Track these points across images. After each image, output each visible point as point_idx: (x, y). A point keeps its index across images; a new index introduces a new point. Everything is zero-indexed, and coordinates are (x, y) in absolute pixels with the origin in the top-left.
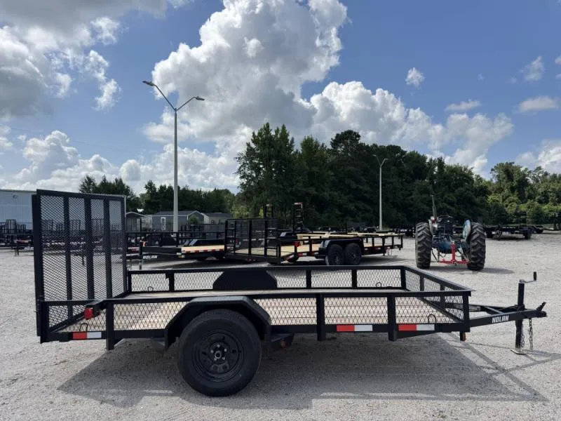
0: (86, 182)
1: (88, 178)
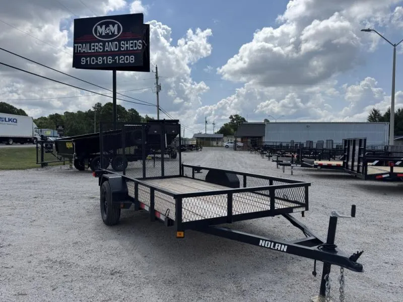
0: (373, 113)
1: (374, 110)
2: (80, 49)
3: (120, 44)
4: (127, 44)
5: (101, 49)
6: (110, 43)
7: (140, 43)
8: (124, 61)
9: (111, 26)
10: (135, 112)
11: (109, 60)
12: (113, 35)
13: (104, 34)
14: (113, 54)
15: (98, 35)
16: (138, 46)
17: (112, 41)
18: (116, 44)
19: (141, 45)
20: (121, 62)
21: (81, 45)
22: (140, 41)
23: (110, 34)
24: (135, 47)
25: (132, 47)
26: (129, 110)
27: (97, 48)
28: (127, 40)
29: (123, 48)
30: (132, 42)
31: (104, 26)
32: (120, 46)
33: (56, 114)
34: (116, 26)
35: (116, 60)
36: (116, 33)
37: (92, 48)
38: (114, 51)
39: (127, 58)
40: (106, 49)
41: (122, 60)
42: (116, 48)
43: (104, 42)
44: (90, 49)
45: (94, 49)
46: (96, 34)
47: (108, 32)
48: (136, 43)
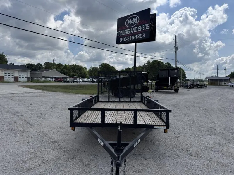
2: (120, 34)
3: (138, 28)
4: (141, 27)
5: (129, 32)
6: (133, 28)
7: (148, 25)
8: (140, 37)
9: (134, 19)
10: (169, 64)
11: (132, 38)
12: (135, 23)
13: (130, 24)
14: (134, 34)
15: (128, 25)
16: (147, 27)
17: (134, 27)
18: (136, 28)
19: (148, 26)
20: (138, 38)
21: (120, 32)
22: (148, 24)
23: (133, 23)
24: (146, 28)
25: (144, 28)
26: (165, 63)
27: (127, 32)
28: (141, 25)
29: (139, 30)
30: (144, 25)
31: (130, 20)
32: (138, 29)
33: (128, 68)
34: (136, 18)
35: (136, 37)
36: (136, 22)
37: (125, 32)
38: (135, 32)
39: (141, 35)
40: (131, 32)
41: (139, 36)
42: (136, 31)
43: (130, 28)
44: (124, 34)
45: (126, 33)
46: (127, 25)
47: (132, 22)
48: (146, 26)
